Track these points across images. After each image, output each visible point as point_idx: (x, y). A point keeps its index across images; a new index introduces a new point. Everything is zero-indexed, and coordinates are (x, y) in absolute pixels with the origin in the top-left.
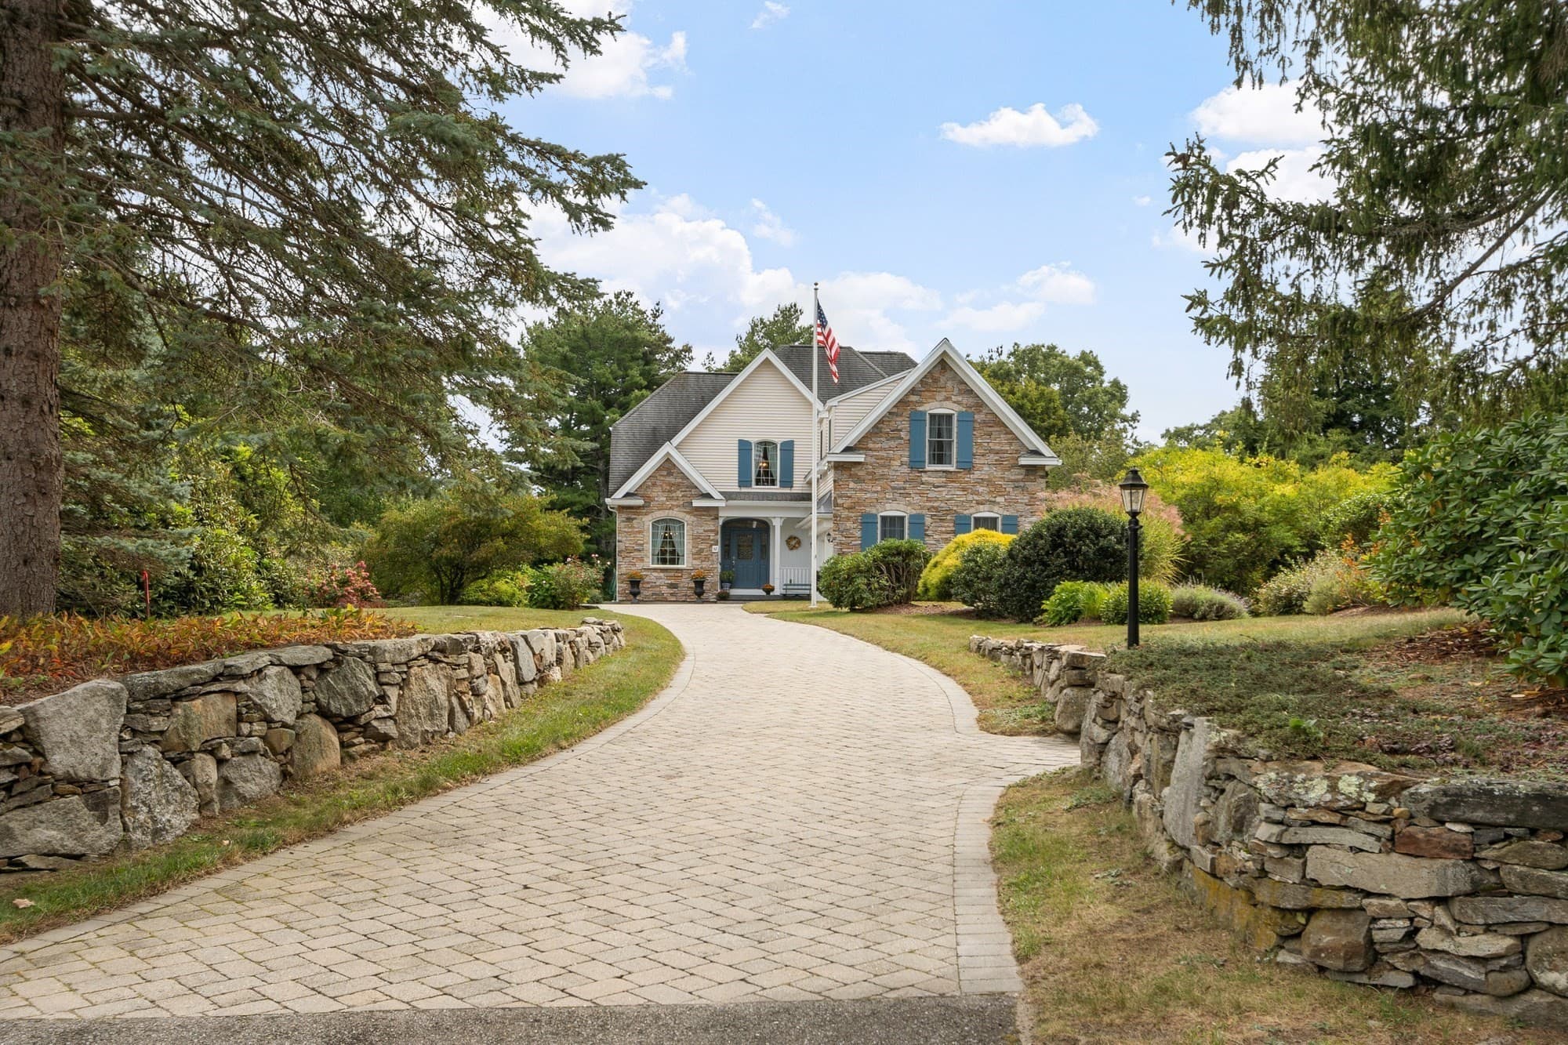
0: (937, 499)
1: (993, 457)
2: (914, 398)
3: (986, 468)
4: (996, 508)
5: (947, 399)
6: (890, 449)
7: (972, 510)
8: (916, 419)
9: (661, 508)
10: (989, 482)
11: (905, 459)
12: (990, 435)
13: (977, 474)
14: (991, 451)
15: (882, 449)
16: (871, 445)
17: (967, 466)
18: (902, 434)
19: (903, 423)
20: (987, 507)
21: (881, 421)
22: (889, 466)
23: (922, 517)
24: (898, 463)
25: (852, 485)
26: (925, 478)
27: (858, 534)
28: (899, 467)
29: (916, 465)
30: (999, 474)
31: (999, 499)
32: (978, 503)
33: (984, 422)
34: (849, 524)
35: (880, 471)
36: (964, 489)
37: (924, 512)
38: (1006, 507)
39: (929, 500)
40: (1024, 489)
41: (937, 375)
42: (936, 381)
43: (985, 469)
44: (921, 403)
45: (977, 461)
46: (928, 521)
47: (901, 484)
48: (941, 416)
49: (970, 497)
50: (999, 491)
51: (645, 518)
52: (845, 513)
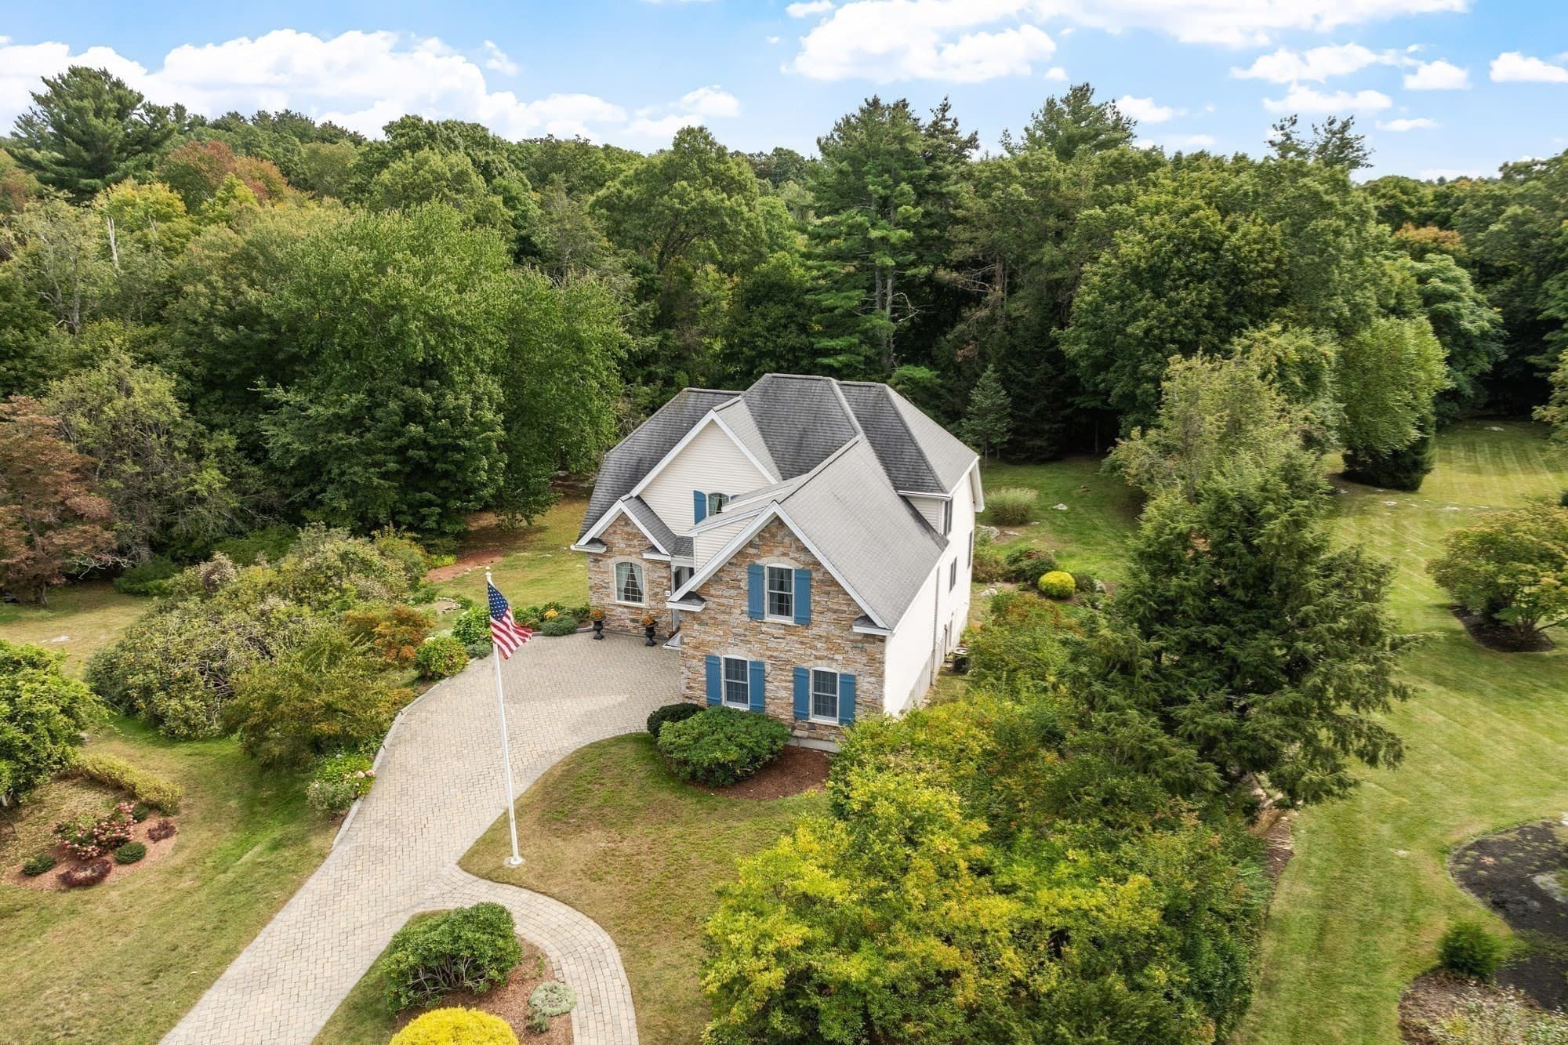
0: (777, 650)
1: (830, 616)
2: (752, 551)
3: (824, 626)
4: (834, 665)
5: (784, 554)
6: (731, 597)
7: (810, 664)
8: (755, 572)
9: (622, 553)
10: (827, 639)
11: (746, 608)
12: (828, 593)
13: (815, 631)
14: (829, 610)
15: (722, 596)
16: (712, 592)
17: (805, 621)
18: (742, 584)
19: (742, 575)
20: (825, 662)
21: (721, 570)
22: (730, 614)
23: (762, 664)
24: (738, 611)
25: (696, 627)
26: (764, 628)
27: (704, 672)
28: (739, 617)
29: (755, 614)
30: (837, 633)
31: (837, 657)
32: (816, 658)
33: (822, 581)
34: (695, 662)
35: (721, 617)
36: (802, 643)
37: (764, 659)
38: (844, 666)
39: (768, 649)
40: (862, 650)
41: (774, 530)
42: (773, 536)
43: (822, 625)
44: (759, 556)
45: (814, 617)
46: (768, 668)
47: (741, 631)
48: (781, 571)
49: (809, 652)
50: (838, 649)
51: (610, 561)
52: (691, 652)
